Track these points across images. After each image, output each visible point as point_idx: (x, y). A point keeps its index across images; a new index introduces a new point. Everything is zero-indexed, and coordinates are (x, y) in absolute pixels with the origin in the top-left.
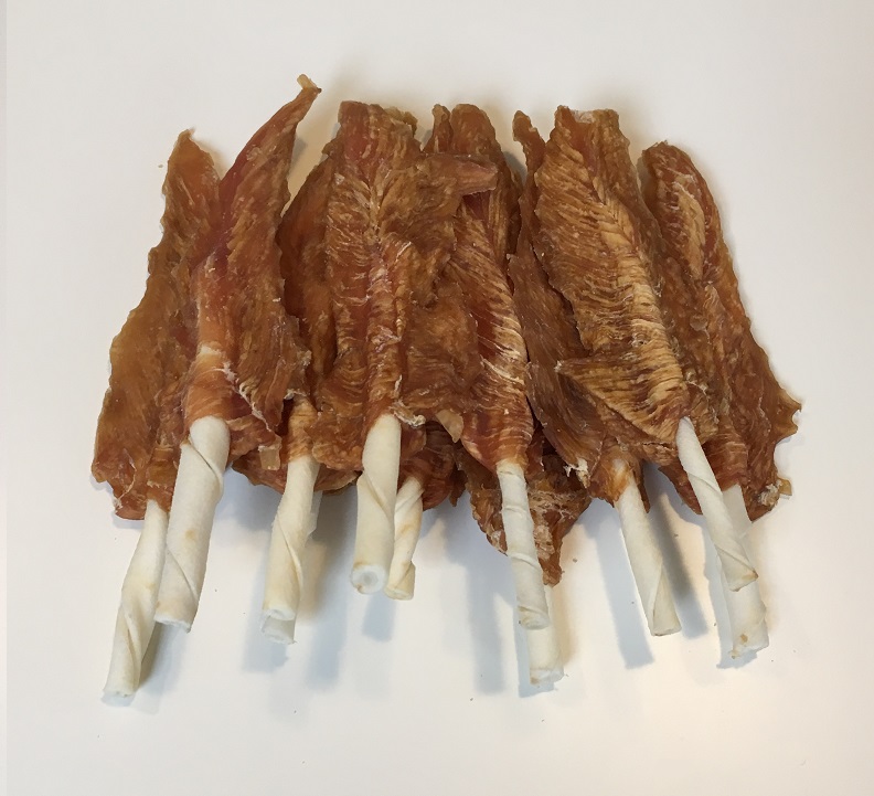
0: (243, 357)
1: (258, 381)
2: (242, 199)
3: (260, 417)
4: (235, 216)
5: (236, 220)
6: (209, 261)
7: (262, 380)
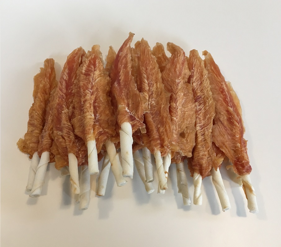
0: (130, 106)
1: (135, 111)
2: (120, 66)
3: (138, 120)
4: (119, 71)
5: (120, 71)
6: (116, 83)
7: (137, 110)
